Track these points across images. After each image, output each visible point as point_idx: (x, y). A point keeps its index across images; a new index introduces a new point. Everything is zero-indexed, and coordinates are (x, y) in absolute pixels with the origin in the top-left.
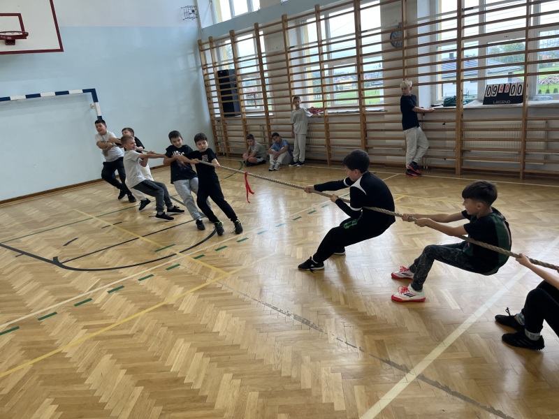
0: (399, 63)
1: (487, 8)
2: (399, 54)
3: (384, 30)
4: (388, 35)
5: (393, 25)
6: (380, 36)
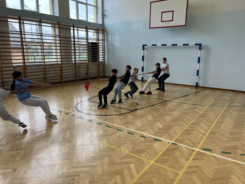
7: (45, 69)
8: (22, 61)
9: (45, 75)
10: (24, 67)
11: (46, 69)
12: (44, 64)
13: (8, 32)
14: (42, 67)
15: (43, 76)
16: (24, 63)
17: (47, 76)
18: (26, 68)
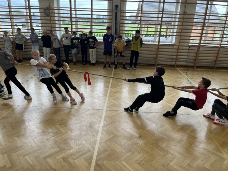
0: (49, 22)
1: (77, 9)
2: (49, 18)
3: (40, 8)
4: (43, 10)
5: (45, 7)
6: (39, 10)
7: (218, 51)
8: (198, 42)
9: (217, 57)
10: (198, 47)
11: (220, 52)
12: (219, 47)
13: (194, 14)
14: (217, 49)
15: (215, 58)
16: (200, 43)
17: (219, 59)
18: (199, 49)
